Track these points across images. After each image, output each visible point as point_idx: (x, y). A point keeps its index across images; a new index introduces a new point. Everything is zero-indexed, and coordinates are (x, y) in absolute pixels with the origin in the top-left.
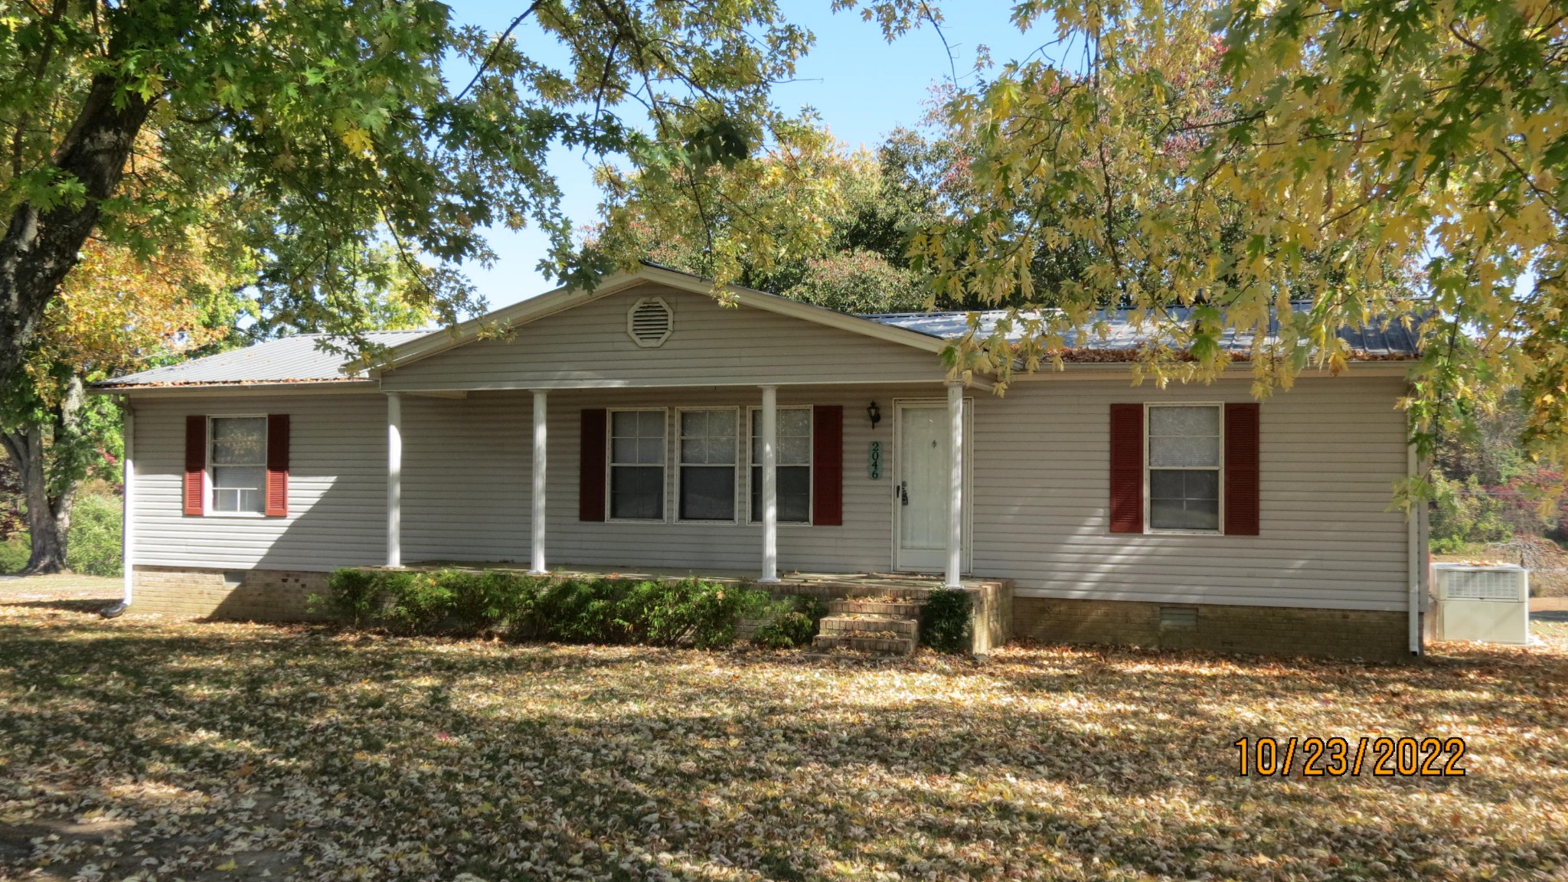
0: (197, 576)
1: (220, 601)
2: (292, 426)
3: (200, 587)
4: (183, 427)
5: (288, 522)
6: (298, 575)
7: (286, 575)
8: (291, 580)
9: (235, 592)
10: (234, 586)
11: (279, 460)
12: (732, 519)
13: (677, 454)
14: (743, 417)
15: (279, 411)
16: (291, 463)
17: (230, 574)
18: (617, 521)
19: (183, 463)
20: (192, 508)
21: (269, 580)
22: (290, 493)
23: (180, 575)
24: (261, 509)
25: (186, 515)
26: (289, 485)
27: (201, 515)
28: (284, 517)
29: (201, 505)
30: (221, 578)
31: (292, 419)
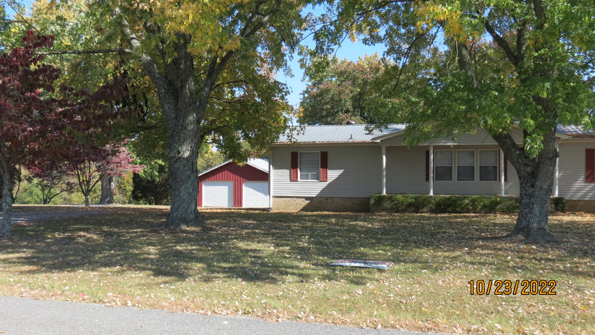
0: (295, 199)
1: (303, 206)
2: (328, 155)
3: (296, 202)
4: (290, 155)
5: (327, 183)
6: (331, 198)
7: (327, 199)
8: (329, 200)
9: (309, 203)
10: (308, 202)
11: (325, 165)
12: (473, 180)
13: (456, 162)
14: (477, 152)
15: (324, 150)
16: (328, 166)
17: (307, 198)
18: (437, 181)
19: (290, 166)
20: (293, 179)
21: (321, 200)
22: (328, 174)
23: (289, 199)
24: (318, 179)
25: (291, 181)
26: (328, 172)
27: (297, 181)
28: (326, 181)
29: (297, 178)
30: (304, 199)
31: (328, 153)
